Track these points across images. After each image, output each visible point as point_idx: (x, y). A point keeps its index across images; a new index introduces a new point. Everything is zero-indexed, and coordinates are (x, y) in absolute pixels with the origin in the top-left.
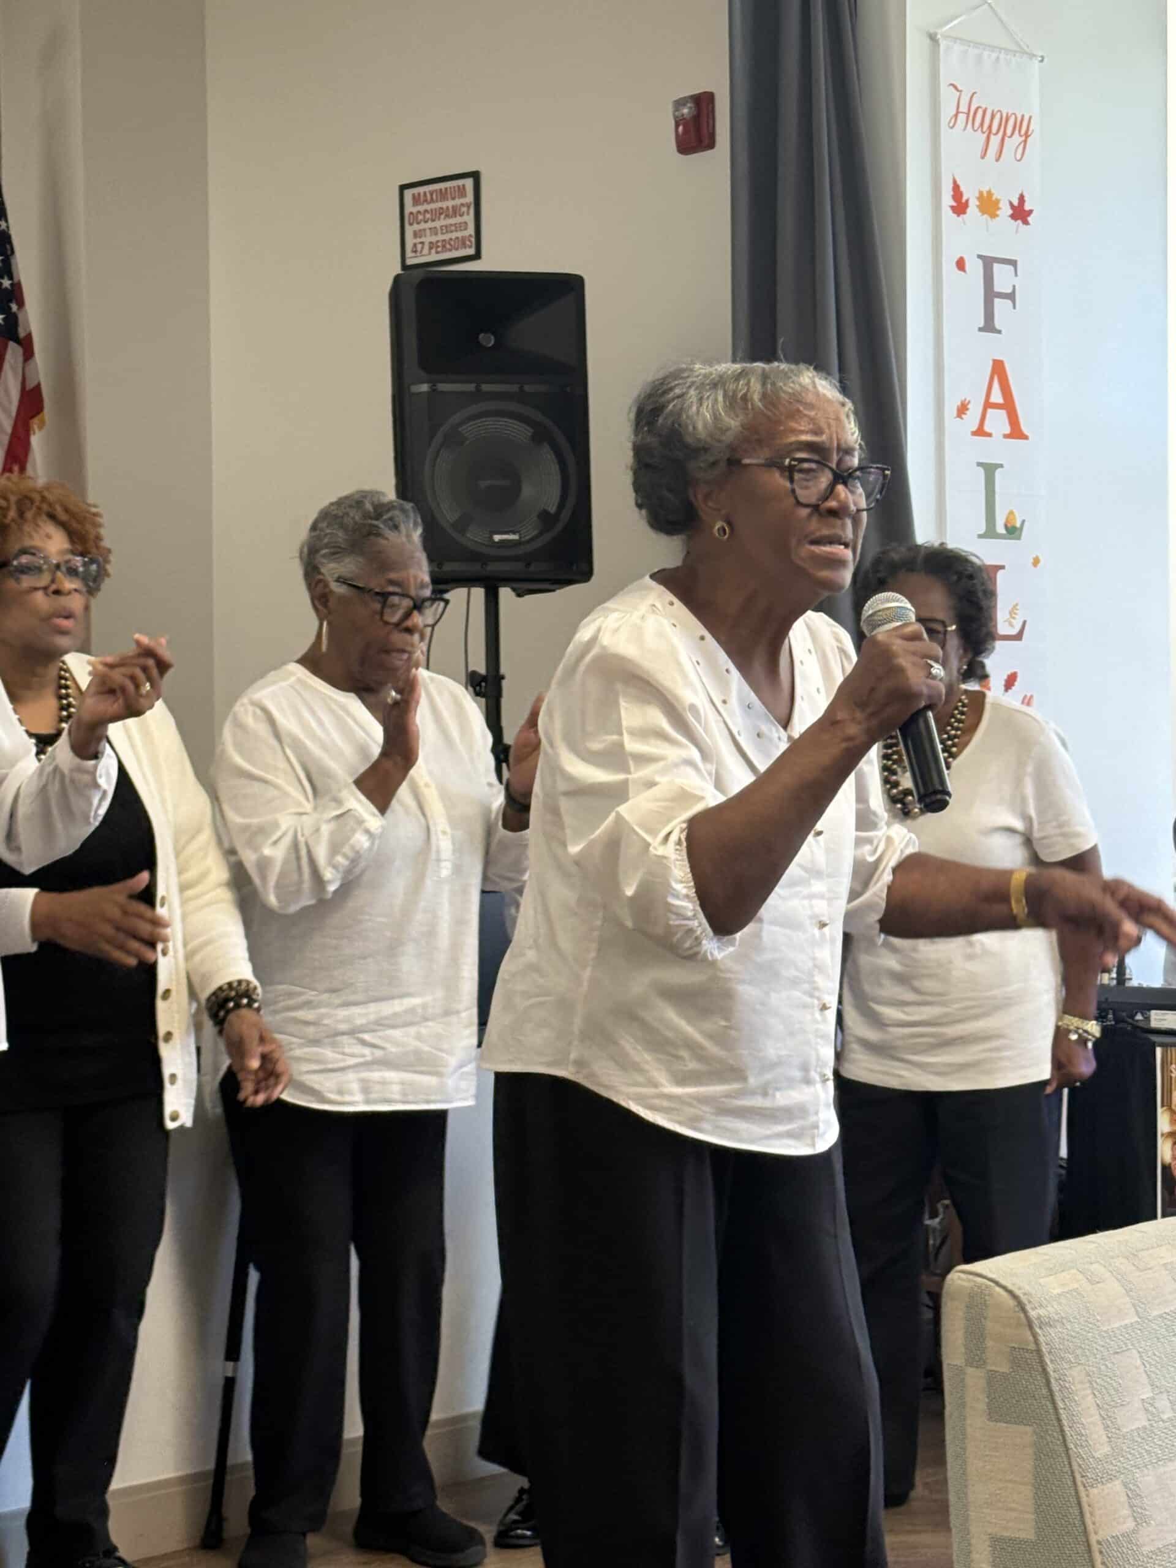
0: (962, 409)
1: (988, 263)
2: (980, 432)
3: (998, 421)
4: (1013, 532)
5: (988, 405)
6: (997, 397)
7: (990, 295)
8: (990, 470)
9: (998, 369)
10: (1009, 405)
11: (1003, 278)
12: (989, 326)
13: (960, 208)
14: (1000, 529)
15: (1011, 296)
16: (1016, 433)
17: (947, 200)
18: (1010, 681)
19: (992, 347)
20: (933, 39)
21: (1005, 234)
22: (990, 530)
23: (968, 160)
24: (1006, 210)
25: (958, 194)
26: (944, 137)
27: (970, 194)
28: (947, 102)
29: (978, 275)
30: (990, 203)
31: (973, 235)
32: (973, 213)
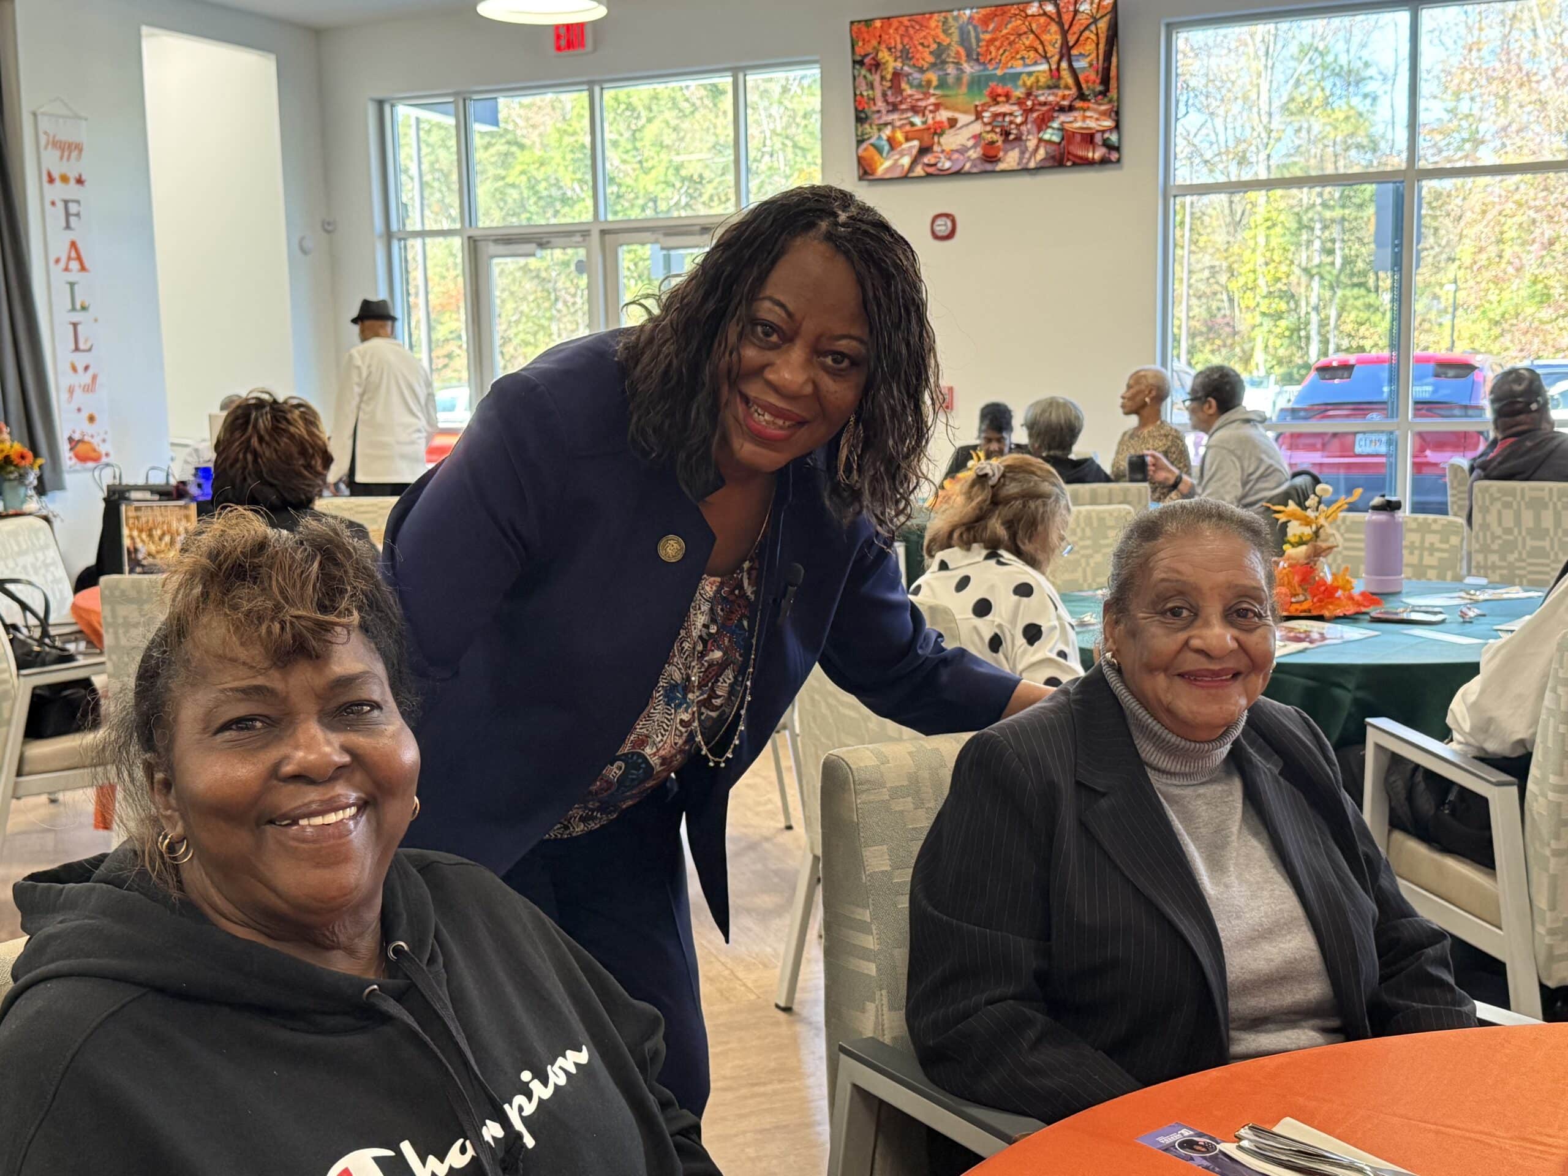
0: (57, 261)
1: (66, 202)
2: (66, 269)
3: (74, 265)
4: (84, 308)
5: (69, 258)
6: (73, 254)
7: (68, 214)
8: (72, 285)
9: (73, 244)
10: (79, 258)
11: (74, 209)
12: (68, 227)
13: (51, 180)
14: (78, 307)
15: (78, 215)
16: (83, 268)
17: (45, 178)
18: (86, 368)
19: (70, 236)
20: (35, 115)
21: (71, 191)
22: (74, 309)
23: (52, 160)
24: (72, 182)
25: (50, 175)
26: (44, 154)
27: (56, 175)
28: (43, 140)
29: (60, 205)
30: (65, 179)
31: (58, 191)
32: (58, 183)
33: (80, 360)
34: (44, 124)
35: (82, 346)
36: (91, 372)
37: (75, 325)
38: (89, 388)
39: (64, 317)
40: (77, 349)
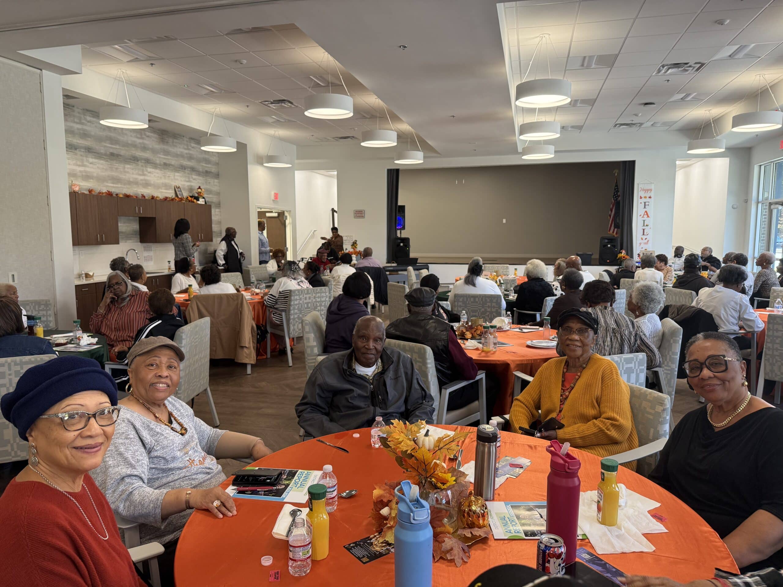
0: (640, 216)
1: (645, 203)
2: (643, 217)
3: (646, 216)
4: (647, 226)
6: (645, 214)
7: (645, 205)
8: (644, 221)
9: (646, 212)
10: (647, 214)
11: (647, 204)
12: (645, 208)
13: (641, 198)
16: (648, 217)
17: (639, 198)
18: (646, 239)
19: (645, 210)
20: (638, 184)
21: (647, 200)
22: (644, 226)
23: (642, 194)
24: (648, 197)
25: (641, 197)
26: (639, 192)
27: (642, 196)
28: (640, 189)
29: (643, 204)
30: (645, 197)
31: (643, 200)
32: (643, 198)
33: (644, 237)
34: (640, 186)
35: (645, 234)
36: (647, 240)
37: (644, 230)
38: (645, 243)
39: (640, 228)
40: (643, 234)
